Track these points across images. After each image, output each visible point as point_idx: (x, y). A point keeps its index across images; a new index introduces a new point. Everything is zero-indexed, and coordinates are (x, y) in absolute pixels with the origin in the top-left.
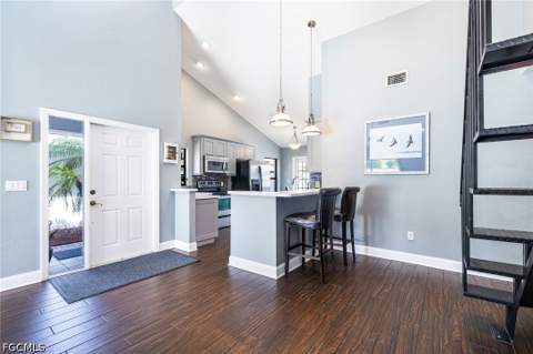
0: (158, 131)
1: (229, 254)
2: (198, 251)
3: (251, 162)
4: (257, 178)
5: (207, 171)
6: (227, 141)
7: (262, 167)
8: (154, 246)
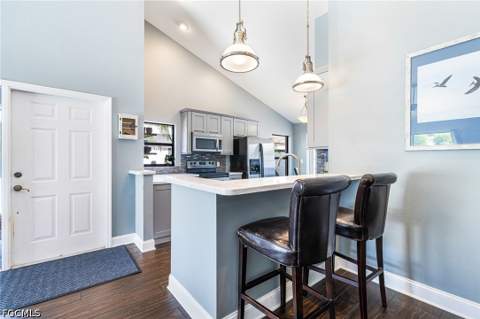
0: (110, 100)
1: (170, 272)
2: (156, 252)
3: (249, 140)
4: (257, 157)
5: (195, 149)
6: (221, 115)
7: (264, 145)
8: (105, 240)
